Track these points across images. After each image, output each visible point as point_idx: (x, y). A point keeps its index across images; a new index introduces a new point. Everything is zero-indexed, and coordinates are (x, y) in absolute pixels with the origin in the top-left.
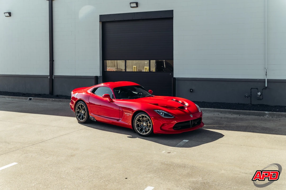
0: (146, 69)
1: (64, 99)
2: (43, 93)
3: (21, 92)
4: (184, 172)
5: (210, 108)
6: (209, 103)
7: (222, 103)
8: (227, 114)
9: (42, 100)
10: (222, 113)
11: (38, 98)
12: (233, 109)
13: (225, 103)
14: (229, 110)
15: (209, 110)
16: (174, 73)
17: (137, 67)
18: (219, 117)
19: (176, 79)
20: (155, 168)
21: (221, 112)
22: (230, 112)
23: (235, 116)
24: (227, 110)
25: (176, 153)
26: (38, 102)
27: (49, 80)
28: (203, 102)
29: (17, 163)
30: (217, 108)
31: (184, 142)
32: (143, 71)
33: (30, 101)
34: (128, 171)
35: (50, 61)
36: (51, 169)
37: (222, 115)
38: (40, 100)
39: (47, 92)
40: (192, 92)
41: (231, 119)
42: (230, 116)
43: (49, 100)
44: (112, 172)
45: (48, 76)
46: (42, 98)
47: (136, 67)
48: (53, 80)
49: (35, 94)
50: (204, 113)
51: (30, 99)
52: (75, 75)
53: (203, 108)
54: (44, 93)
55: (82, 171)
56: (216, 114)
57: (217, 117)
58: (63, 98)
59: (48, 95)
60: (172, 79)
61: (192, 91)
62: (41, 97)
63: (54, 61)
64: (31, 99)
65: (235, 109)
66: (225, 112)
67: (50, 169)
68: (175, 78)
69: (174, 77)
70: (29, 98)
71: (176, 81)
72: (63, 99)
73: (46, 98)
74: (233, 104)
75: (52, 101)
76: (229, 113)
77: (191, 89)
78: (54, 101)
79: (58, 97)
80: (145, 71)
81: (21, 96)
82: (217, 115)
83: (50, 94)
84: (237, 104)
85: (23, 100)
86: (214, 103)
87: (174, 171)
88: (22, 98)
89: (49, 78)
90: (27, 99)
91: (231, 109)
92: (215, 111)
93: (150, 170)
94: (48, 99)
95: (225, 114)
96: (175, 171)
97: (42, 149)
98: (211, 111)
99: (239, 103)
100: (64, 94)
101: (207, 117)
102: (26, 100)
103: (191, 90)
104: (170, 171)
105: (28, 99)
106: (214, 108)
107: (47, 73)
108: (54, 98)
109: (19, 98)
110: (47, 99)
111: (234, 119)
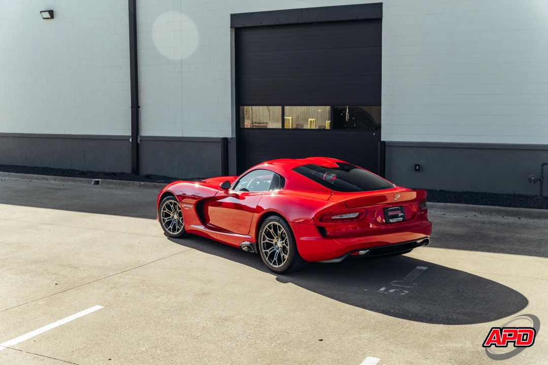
0: (311, 123)
1: (162, 183)
2: (119, 172)
3: (77, 169)
4: (432, 331)
5: (458, 203)
6: (453, 193)
7: (479, 193)
8: (494, 215)
9: (119, 184)
10: (483, 213)
11: (112, 181)
12: (505, 206)
13: (485, 193)
14: (497, 207)
15: (456, 207)
16: (382, 133)
17: (294, 120)
18: (477, 222)
19: (386, 144)
20: (373, 321)
21: (481, 212)
22: (499, 212)
23: (511, 220)
24: (492, 207)
25: (407, 292)
26: (112, 188)
27: (130, 146)
28: (441, 191)
29: (102, 307)
30: (473, 204)
31: (419, 270)
32: (305, 127)
33: (96, 186)
34: (320, 325)
35: (132, 107)
36: (170, 320)
37: (482, 217)
38: (115, 184)
39: (127, 168)
40: (418, 170)
41: (503, 225)
42: (501, 220)
43: (134, 184)
44: (289, 327)
45: (129, 137)
46: (119, 181)
47: (292, 119)
48: (138, 144)
49: (104, 173)
50: (447, 212)
51: (97, 183)
52: (181, 136)
53: (443, 202)
54: (122, 171)
55: (230, 323)
56: (471, 216)
57: (474, 221)
58: (159, 181)
59: (130, 174)
60: (379, 144)
61: (418, 168)
62: (116, 179)
63: (139, 107)
64: (99, 181)
65: (509, 206)
66: (490, 212)
67: (167, 319)
68: (384, 142)
69: (382, 139)
70: (95, 181)
71: (387, 148)
72: (160, 183)
73: (127, 181)
74: (502, 195)
75: (140, 186)
76: (498, 214)
77: (416, 165)
78: (144, 186)
79: (149, 178)
80: (309, 128)
81: (78, 177)
82: (473, 218)
83: (133, 172)
84: (511, 195)
85: (83, 184)
86: (464, 193)
87: (412, 328)
88: (80, 181)
89: (131, 140)
90: (91, 182)
91: (500, 206)
92: (467, 210)
93: (364, 325)
94: (131, 182)
95: (489, 216)
96: (414, 329)
97: (144, 280)
98: (461, 210)
99: (514, 194)
100: (160, 174)
101: (453, 222)
102: (88, 184)
103: (416, 167)
104: (405, 327)
105: (93, 183)
106: (467, 204)
107: (127, 132)
108: (143, 181)
109: (75, 181)
110: (129, 182)
111: (509, 225)
